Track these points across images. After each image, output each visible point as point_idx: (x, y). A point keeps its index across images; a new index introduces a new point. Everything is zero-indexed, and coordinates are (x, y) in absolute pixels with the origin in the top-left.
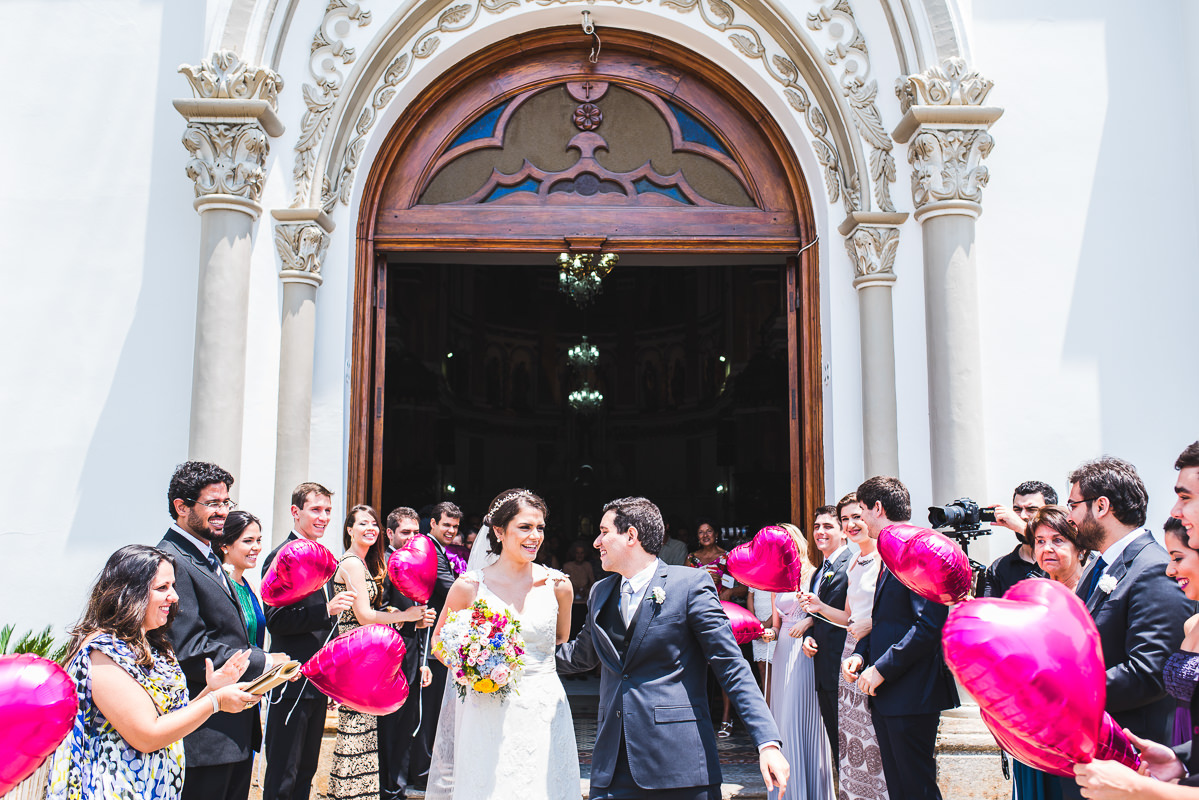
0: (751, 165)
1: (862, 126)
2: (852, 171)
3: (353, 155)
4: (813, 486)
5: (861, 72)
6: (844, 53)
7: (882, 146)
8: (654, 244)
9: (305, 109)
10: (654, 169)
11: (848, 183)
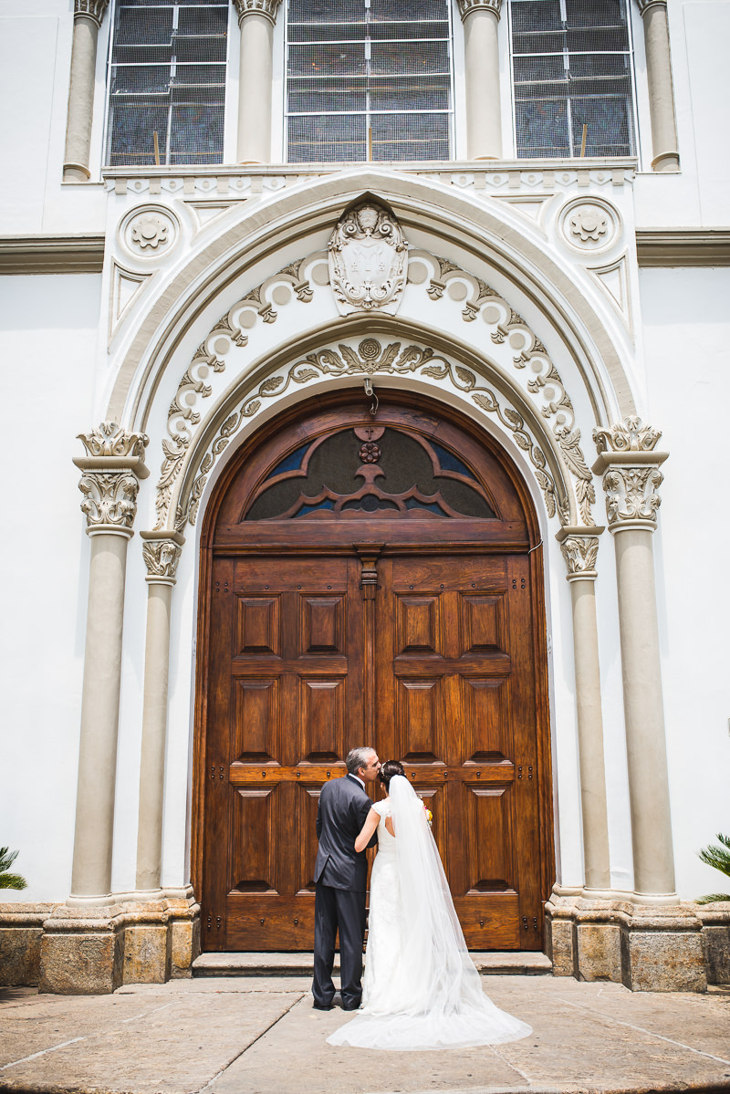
0: (492, 487)
1: (570, 463)
2: (564, 496)
3: (198, 488)
4: (542, 729)
5: (568, 424)
6: (555, 410)
7: (585, 477)
8: (420, 548)
9: (164, 458)
10: (420, 491)
11: (563, 506)
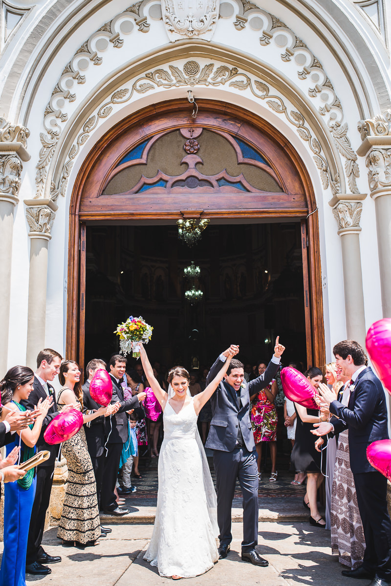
0: (280, 170)
1: (340, 148)
2: (335, 172)
3: (67, 170)
4: (319, 343)
5: (339, 119)
6: (329, 109)
7: (351, 158)
8: (229, 213)
9: (41, 146)
10: (228, 174)
11: (334, 180)
